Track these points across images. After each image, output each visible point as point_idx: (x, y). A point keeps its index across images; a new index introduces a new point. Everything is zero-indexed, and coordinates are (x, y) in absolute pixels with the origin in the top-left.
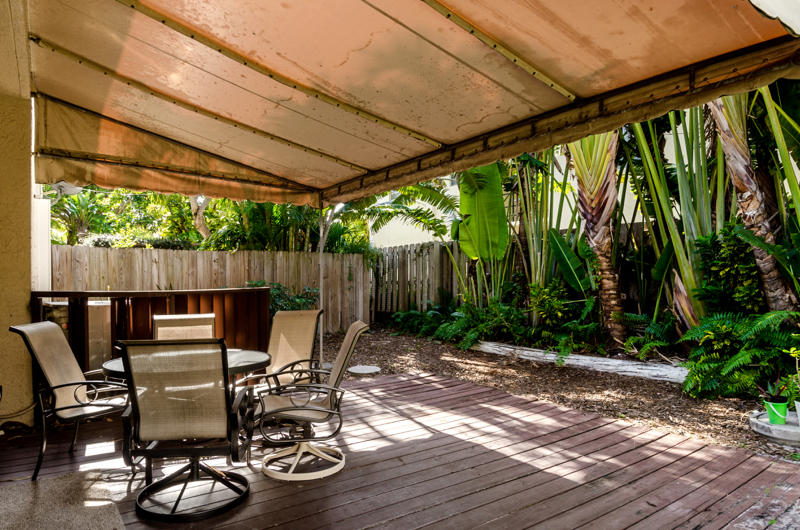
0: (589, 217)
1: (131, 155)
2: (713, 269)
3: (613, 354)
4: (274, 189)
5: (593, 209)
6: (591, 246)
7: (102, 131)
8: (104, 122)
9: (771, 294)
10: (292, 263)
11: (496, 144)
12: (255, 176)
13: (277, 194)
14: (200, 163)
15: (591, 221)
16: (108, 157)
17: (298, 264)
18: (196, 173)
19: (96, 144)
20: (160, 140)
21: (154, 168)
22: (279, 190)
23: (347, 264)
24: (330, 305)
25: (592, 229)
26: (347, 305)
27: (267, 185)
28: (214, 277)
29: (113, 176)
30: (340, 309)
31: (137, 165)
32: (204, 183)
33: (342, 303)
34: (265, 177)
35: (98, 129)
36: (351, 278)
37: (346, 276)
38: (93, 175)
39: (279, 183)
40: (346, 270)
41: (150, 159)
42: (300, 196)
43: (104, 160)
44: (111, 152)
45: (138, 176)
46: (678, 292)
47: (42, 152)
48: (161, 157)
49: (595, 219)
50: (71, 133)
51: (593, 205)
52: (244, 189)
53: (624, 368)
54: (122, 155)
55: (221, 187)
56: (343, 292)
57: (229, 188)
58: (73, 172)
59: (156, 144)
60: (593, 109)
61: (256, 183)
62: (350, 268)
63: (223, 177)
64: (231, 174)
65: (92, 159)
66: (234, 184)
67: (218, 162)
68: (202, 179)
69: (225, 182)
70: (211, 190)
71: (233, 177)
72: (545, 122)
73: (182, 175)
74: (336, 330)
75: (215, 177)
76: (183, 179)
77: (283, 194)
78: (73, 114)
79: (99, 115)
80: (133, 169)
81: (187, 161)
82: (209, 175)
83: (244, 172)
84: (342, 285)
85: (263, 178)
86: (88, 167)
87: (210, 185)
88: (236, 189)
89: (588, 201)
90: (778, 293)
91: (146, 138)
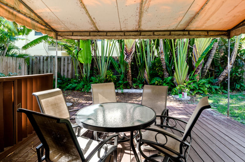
0: (128, 54)
2: (154, 68)
3: (131, 88)
4: (42, 27)
5: (129, 53)
6: (127, 62)
9: (165, 73)
11: (157, 34)
12: (37, 18)
14: (15, 4)
15: (128, 56)
18: (13, 8)
22: (44, 28)
23: (18, 62)
25: (128, 57)
36: (20, 68)
37: (18, 67)
39: (44, 24)
40: (18, 65)
42: (50, 32)
46: (145, 73)
49: (129, 55)
51: (129, 52)
53: (137, 91)
57: (26, 21)
60: (187, 33)
63: (25, 15)
64: (28, 14)
67: (23, 7)
70: (19, 20)
72: (173, 32)
75: (22, 14)
76: (6, 10)
82: (19, 12)
83: (33, 15)
84: (16, 71)
87: (18, 17)
88: (28, 22)
89: (128, 51)
90: (166, 73)
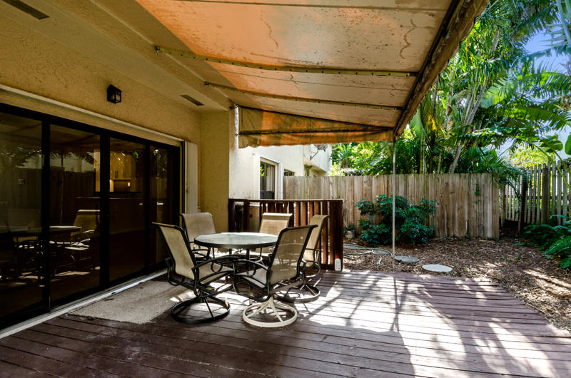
1: (276, 128)
4: (357, 133)
7: (264, 118)
8: (265, 113)
10: (422, 182)
12: (343, 127)
13: (360, 136)
14: (310, 125)
16: (266, 130)
17: (426, 182)
18: (308, 131)
19: (261, 125)
20: (290, 117)
21: (288, 132)
22: (361, 133)
23: (474, 182)
24: (457, 214)
26: (473, 215)
27: (352, 131)
28: (364, 192)
29: (269, 140)
30: (466, 218)
31: (279, 133)
32: (313, 136)
33: (469, 213)
34: (351, 126)
35: (262, 117)
36: (478, 193)
38: (260, 141)
39: (361, 128)
40: (473, 187)
41: (284, 127)
42: (377, 135)
43: (265, 133)
44: (268, 128)
45: (280, 138)
47: (241, 133)
48: (290, 126)
50: (252, 123)
52: (337, 137)
54: (272, 128)
55: (323, 137)
56: (469, 205)
57: (328, 137)
58: (252, 140)
59: (288, 119)
61: (344, 131)
62: (477, 185)
63: (324, 131)
64: (328, 128)
65: (259, 133)
66: (330, 134)
67: (320, 123)
68: (312, 134)
69: (325, 134)
70: (317, 140)
71: (329, 130)
73: (301, 134)
74: (462, 235)
75: (319, 132)
76: (301, 136)
77: (364, 135)
78: (252, 113)
79: (262, 110)
80: (277, 135)
81: (304, 125)
82: (316, 131)
83: (336, 125)
84: (469, 198)
85: (350, 127)
86: (258, 137)
87: (316, 137)
88: (332, 137)
91: (283, 117)
